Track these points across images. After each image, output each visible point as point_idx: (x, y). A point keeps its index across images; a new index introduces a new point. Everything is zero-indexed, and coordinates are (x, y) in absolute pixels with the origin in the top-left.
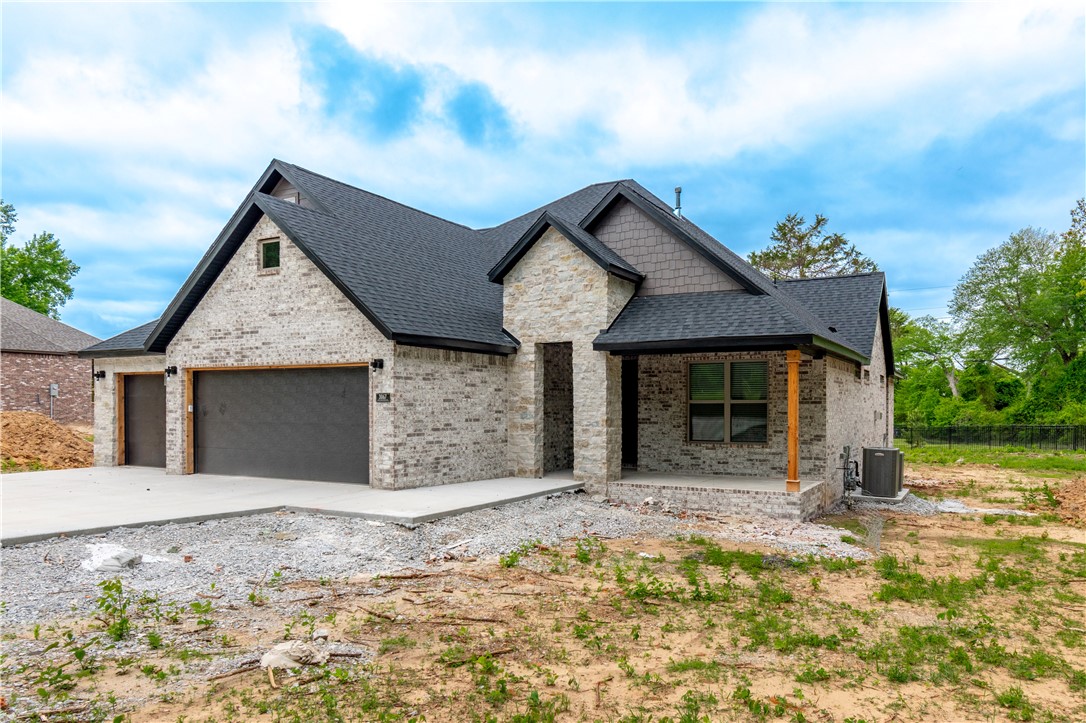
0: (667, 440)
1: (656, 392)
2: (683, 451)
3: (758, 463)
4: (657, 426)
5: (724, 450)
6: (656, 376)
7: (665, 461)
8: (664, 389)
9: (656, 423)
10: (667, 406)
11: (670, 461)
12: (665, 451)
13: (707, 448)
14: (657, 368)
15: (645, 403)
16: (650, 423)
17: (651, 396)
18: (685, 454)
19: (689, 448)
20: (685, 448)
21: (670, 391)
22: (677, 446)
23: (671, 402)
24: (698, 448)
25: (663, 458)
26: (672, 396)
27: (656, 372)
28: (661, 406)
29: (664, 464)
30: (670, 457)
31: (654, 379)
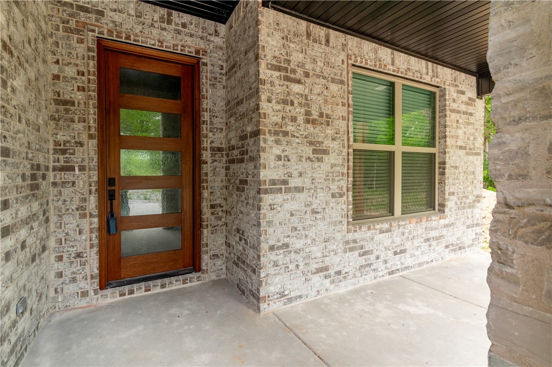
0: (322, 226)
1: (301, 119)
2: (347, 242)
3: (434, 243)
4: (302, 196)
5: (401, 229)
6: (299, 82)
7: (319, 271)
8: (315, 115)
9: (299, 190)
10: (320, 152)
11: (326, 269)
12: (316, 251)
13: (382, 232)
14: (301, 65)
15: (277, 142)
16: (289, 190)
17: (290, 128)
18: (351, 249)
19: (357, 236)
20: (350, 236)
21: (326, 120)
22: (338, 236)
23: (328, 143)
24: (369, 234)
25: (314, 267)
26: (329, 131)
27: (300, 71)
28: (308, 151)
29: (316, 279)
30: (328, 261)
31: (296, 88)
